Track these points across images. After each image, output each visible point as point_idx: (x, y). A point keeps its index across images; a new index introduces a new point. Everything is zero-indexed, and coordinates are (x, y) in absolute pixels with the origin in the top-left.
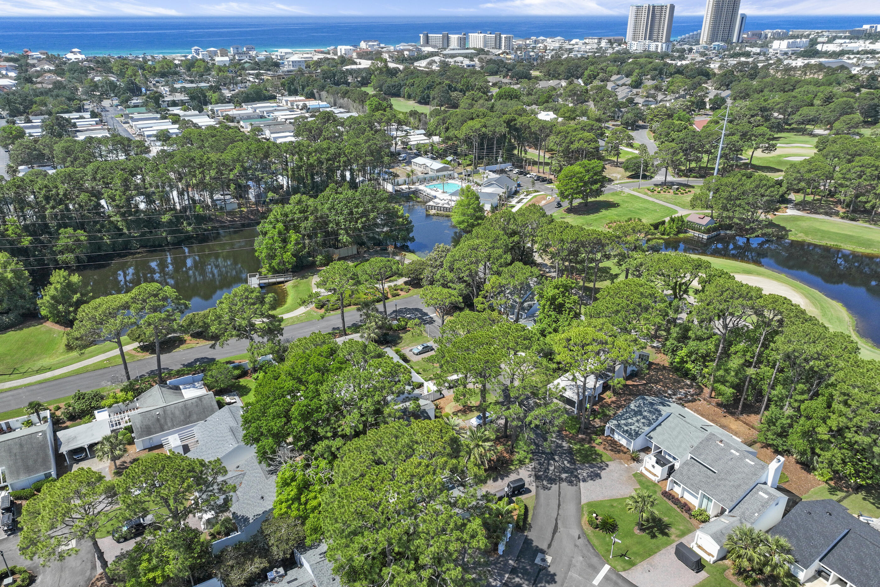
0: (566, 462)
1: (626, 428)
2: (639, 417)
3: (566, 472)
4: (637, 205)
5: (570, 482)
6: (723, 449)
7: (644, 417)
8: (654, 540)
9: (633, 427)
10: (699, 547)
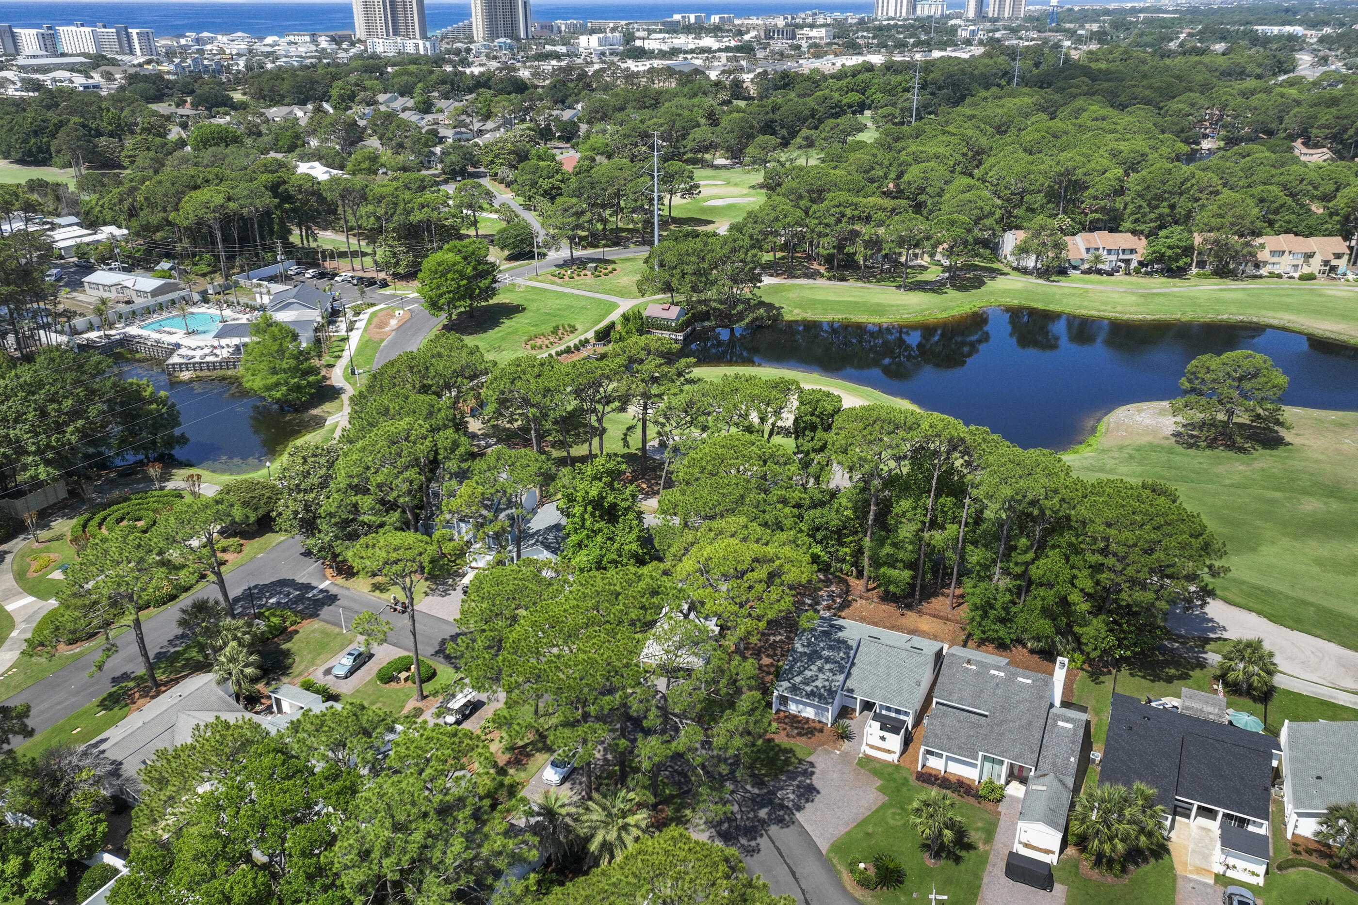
0: (748, 787)
1: (808, 689)
2: (819, 663)
3: (762, 806)
4: (553, 304)
5: (780, 821)
6: (977, 674)
7: (827, 660)
8: (962, 866)
9: (819, 683)
10: (1027, 846)
